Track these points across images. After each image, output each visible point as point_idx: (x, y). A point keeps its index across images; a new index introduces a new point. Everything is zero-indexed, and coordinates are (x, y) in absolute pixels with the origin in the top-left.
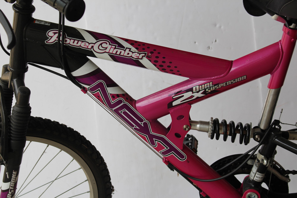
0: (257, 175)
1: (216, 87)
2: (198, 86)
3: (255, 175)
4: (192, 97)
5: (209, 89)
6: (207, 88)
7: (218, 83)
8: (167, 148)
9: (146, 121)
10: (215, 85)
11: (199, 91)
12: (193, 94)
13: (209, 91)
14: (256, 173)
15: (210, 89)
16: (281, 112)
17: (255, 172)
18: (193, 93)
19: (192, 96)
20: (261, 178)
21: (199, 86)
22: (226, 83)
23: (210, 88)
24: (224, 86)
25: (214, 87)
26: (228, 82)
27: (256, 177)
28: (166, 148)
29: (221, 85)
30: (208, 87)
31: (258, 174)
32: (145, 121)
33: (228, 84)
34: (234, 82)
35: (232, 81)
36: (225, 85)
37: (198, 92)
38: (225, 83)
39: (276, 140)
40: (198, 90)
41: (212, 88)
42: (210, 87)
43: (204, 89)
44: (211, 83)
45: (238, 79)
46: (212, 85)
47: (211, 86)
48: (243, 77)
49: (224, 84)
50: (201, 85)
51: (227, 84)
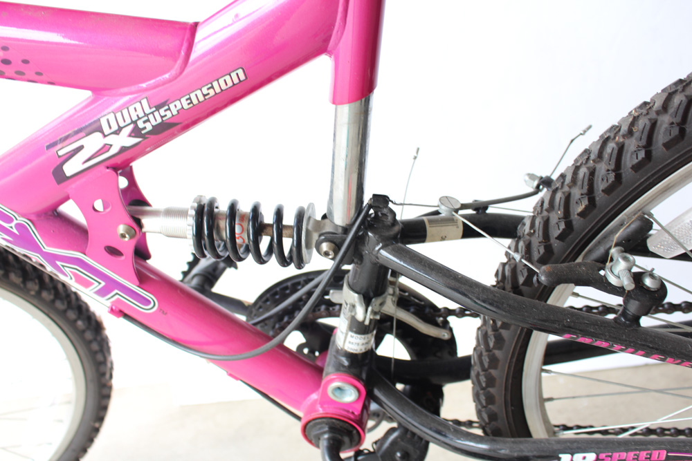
0: (349, 338)
1: (162, 111)
2: (112, 115)
3: (346, 338)
4: (106, 147)
5: (145, 122)
6: (139, 118)
7: (166, 102)
8: (100, 283)
9: (21, 220)
10: (158, 108)
11: (120, 129)
12: (108, 140)
13: (149, 127)
14: (347, 334)
15: (148, 120)
16: (415, 158)
17: (344, 331)
18: (105, 136)
19: (105, 145)
20: (363, 344)
21: (114, 112)
22: (190, 99)
23: (146, 118)
24: (186, 107)
25: (156, 114)
26: (193, 96)
27: (350, 342)
28: (97, 284)
29: (175, 106)
30: (140, 116)
31: (352, 337)
32: (16, 219)
33: (195, 101)
34: (212, 92)
35: (205, 90)
36: (189, 104)
37: (117, 132)
38: (187, 100)
39: (383, 252)
40: (115, 127)
41: (151, 117)
42: (146, 115)
43: (130, 121)
44: (144, 102)
45: (221, 81)
46: (150, 108)
47: (148, 111)
48: (234, 75)
49: (183, 100)
50: (120, 109)
51: (191, 102)
